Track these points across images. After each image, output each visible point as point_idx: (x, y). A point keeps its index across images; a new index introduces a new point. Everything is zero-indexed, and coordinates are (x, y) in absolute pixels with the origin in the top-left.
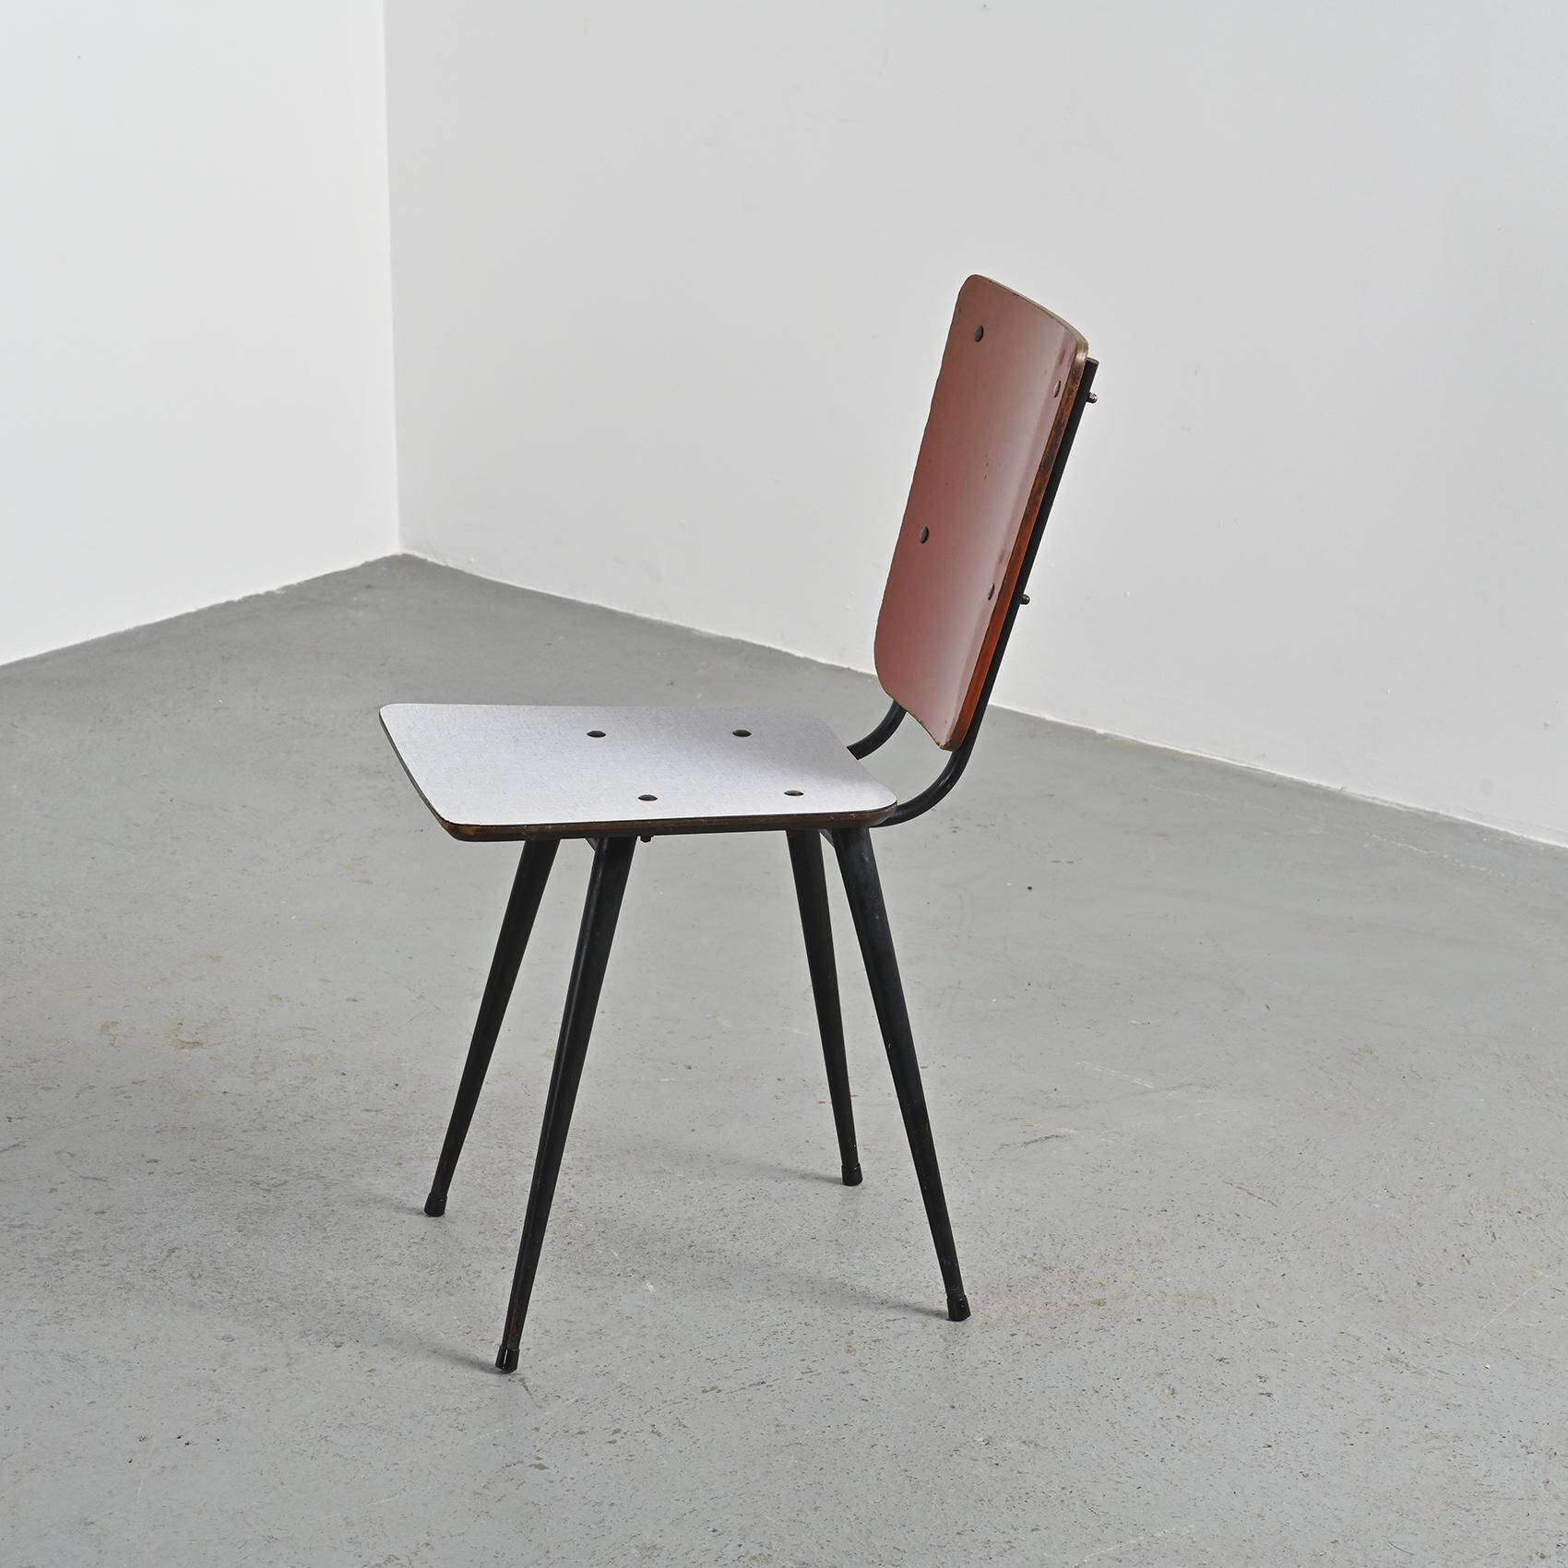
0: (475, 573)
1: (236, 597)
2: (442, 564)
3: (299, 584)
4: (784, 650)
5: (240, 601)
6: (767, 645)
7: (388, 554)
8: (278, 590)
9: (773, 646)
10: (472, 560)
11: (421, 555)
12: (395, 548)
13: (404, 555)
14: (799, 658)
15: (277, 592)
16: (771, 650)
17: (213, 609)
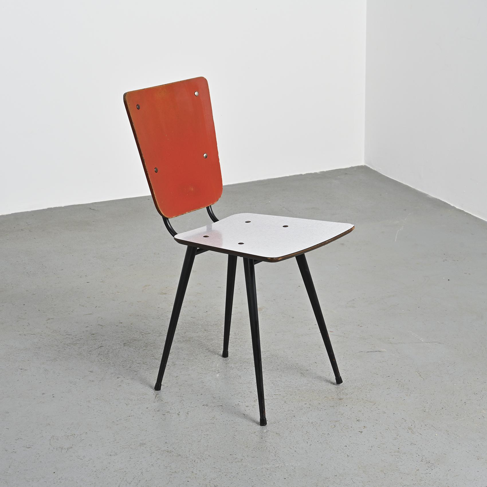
0: (381, 173)
1: (303, 173)
2: (373, 169)
3: (326, 171)
4: (449, 203)
5: (304, 175)
6: (445, 201)
7: (360, 165)
8: (319, 172)
9: (446, 202)
10: (380, 168)
11: (369, 166)
12: (362, 163)
13: (365, 166)
14: (452, 206)
15: (318, 173)
16: (445, 203)
17: (294, 176)
